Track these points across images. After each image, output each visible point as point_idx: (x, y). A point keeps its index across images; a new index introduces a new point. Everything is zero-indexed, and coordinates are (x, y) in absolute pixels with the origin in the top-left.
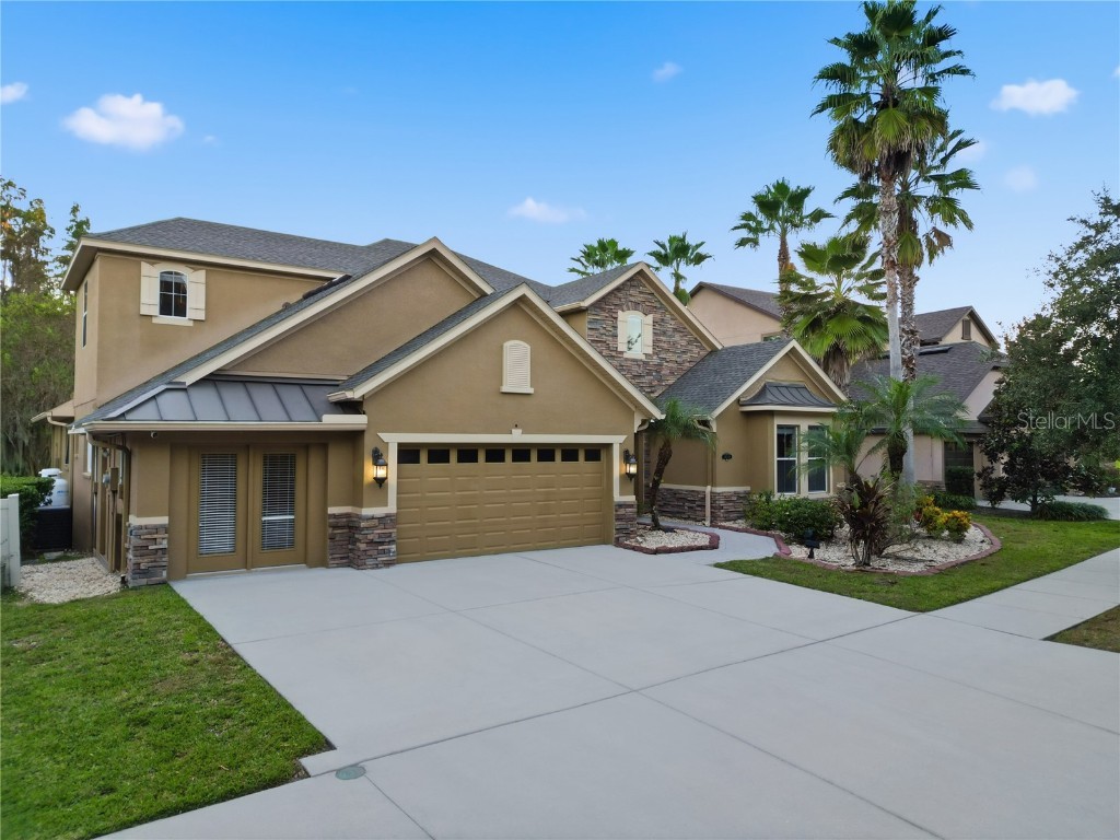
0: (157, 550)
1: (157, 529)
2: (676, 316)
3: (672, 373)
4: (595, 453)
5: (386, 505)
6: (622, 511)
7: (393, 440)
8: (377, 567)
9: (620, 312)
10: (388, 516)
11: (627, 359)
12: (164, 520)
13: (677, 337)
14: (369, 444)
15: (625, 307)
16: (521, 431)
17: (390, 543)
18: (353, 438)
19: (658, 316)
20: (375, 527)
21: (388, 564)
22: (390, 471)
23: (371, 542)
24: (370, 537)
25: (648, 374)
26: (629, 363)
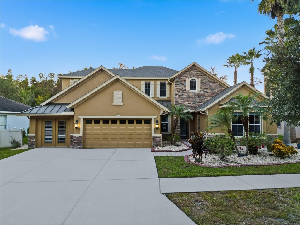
0: (33, 141)
1: (33, 136)
2: (211, 77)
3: (209, 96)
4: (148, 121)
5: (80, 134)
6: (155, 139)
7: (81, 118)
8: (77, 149)
9: (187, 79)
10: (80, 136)
11: (190, 93)
12: (34, 135)
13: (211, 84)
14: (75, 119)
15: (189, 77)
16: (119, 115)
17: (80, 143)
18: (72, 117)
19: (203, 78)
20: (77, 139)
21: (79, 148)
22: (80, 125)
23: (75, 143)
24: (75, 141)
25: (198, 97)
26: (191, 94)
